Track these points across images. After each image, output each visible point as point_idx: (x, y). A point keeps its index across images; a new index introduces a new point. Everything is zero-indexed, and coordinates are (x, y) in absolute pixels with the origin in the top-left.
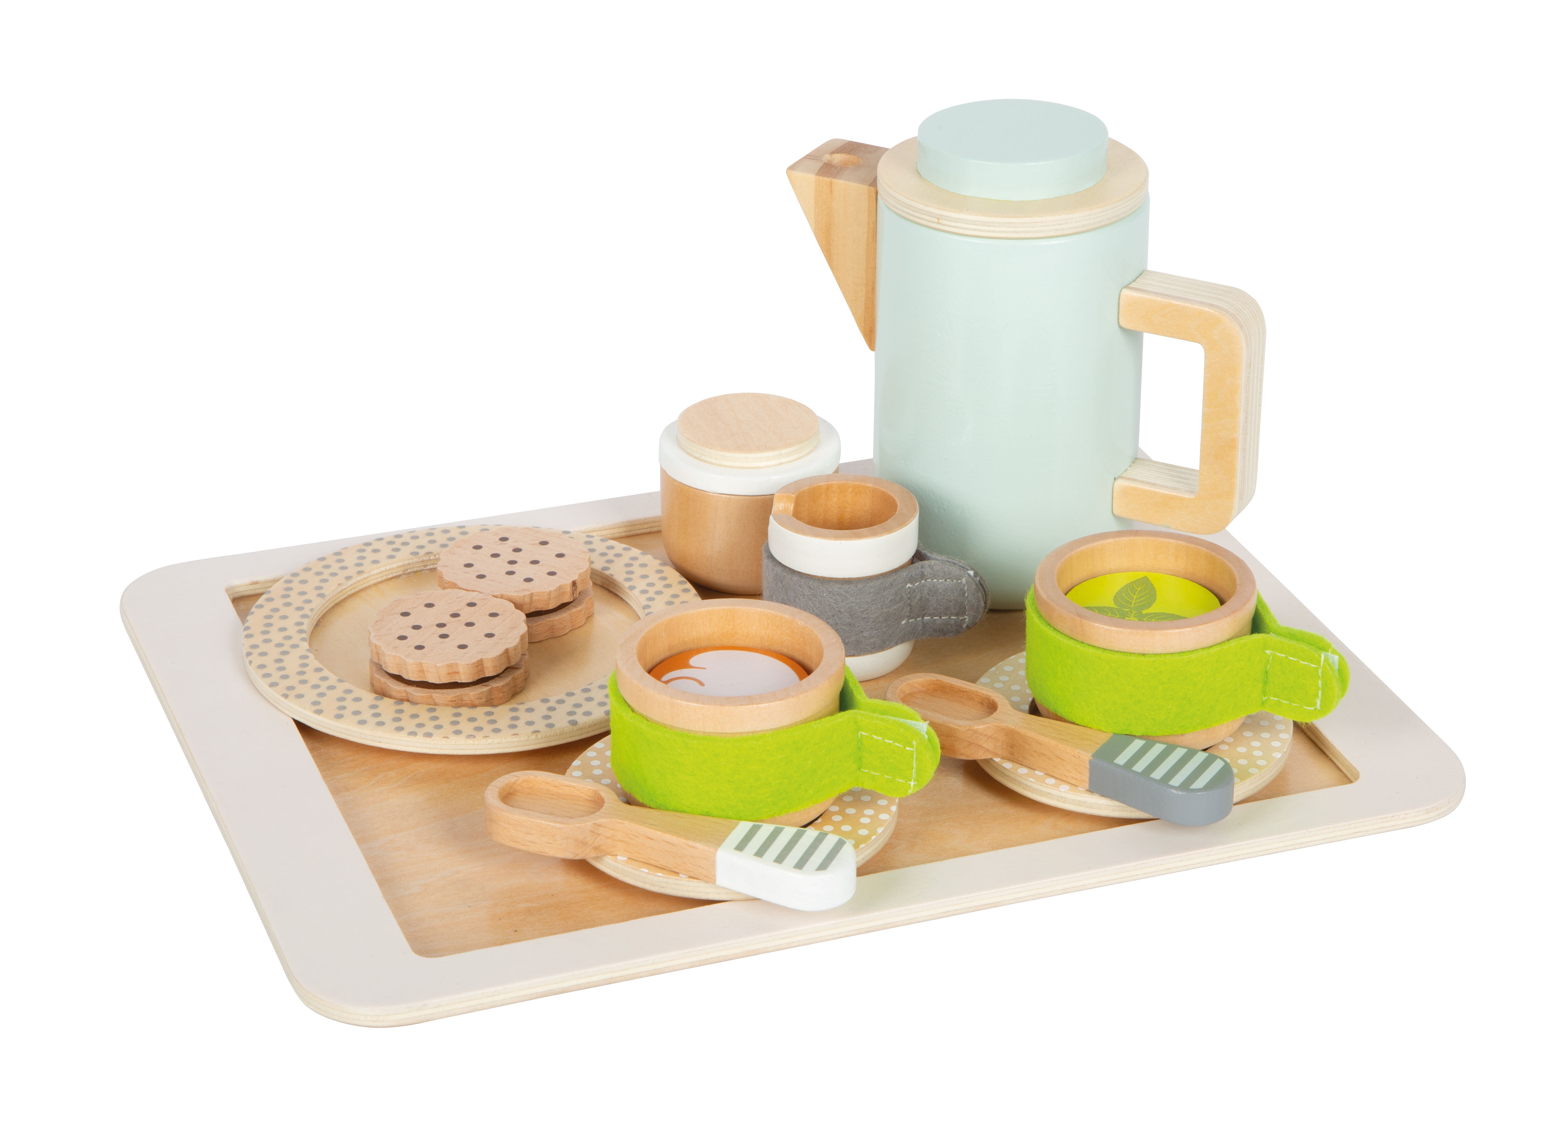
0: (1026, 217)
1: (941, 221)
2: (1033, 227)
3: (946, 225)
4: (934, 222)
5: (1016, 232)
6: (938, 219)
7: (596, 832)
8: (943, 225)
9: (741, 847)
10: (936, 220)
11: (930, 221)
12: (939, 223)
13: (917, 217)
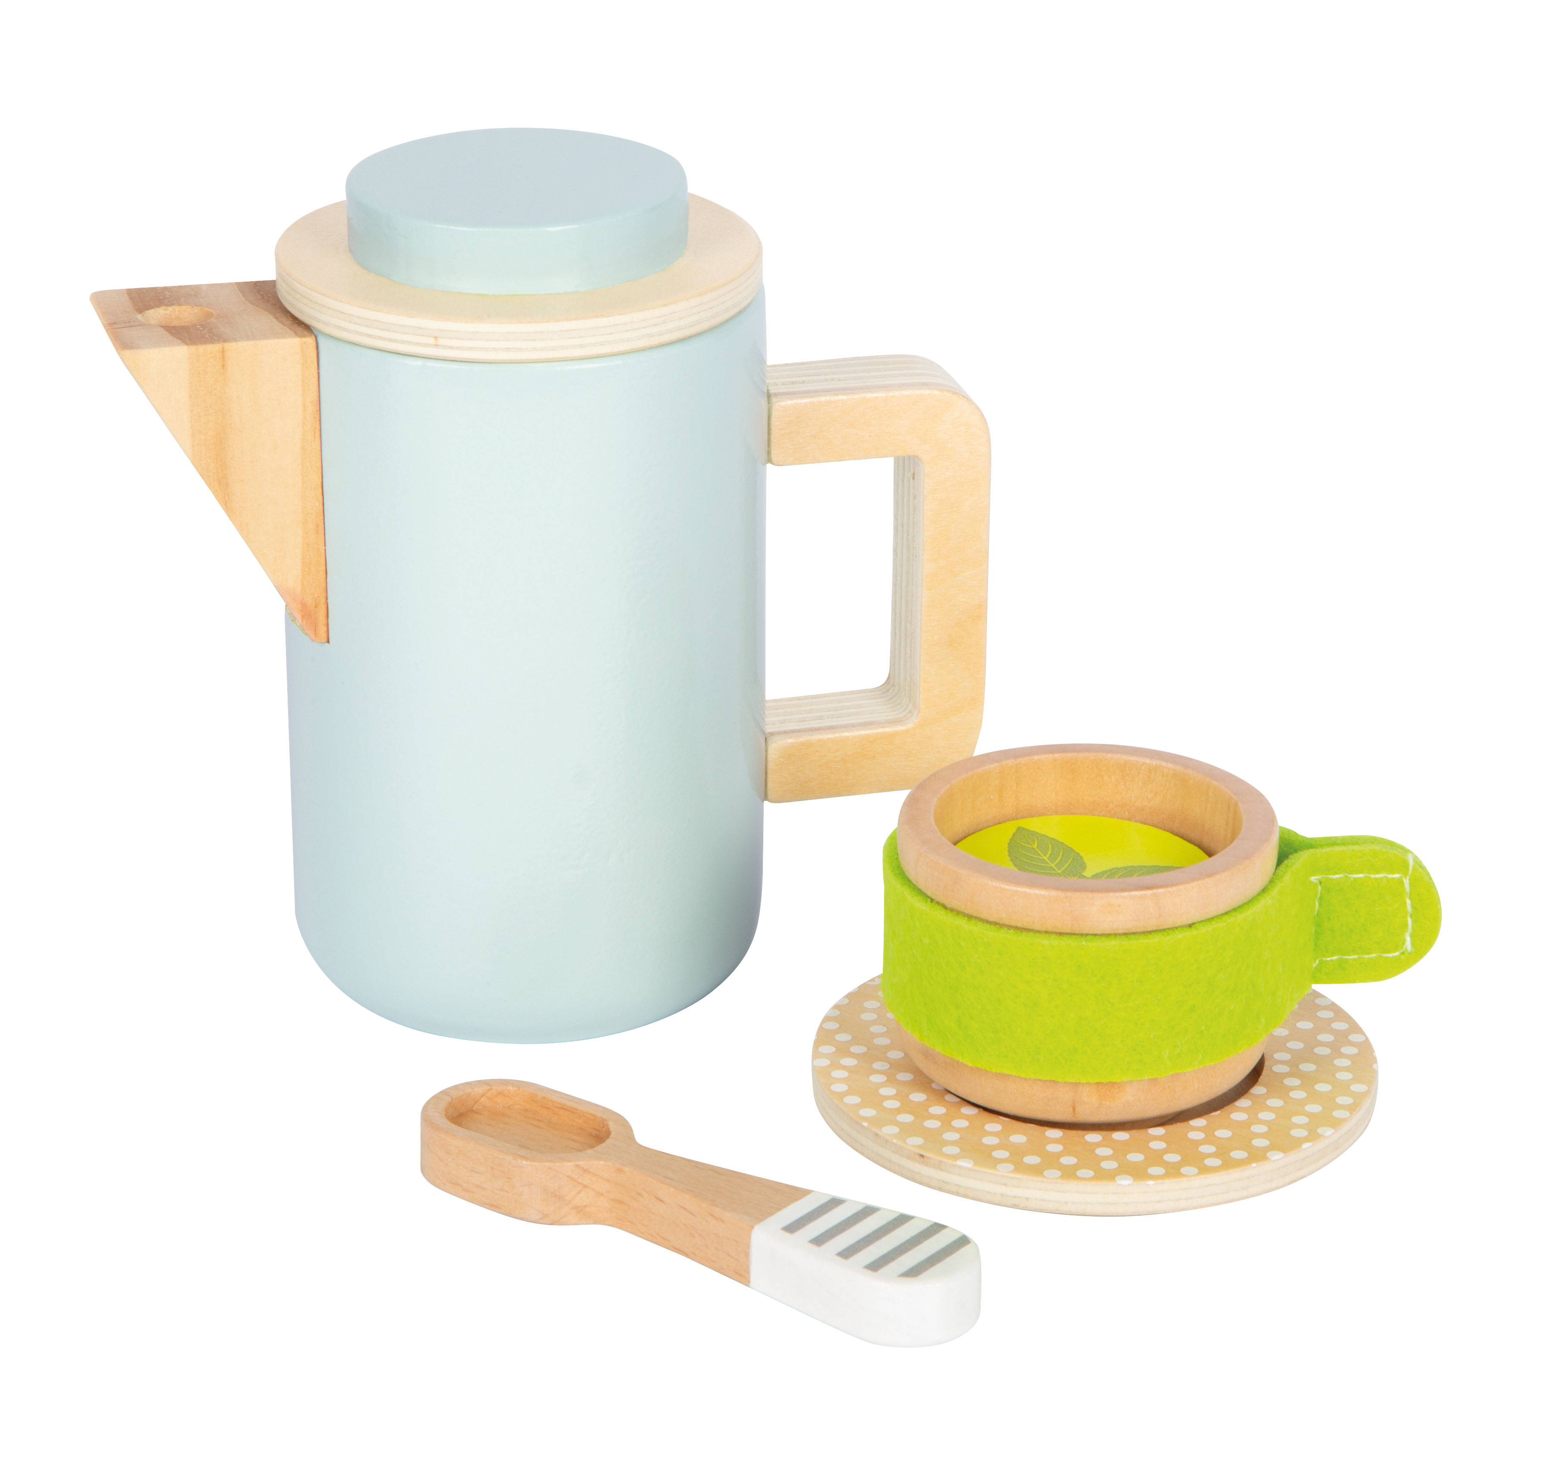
0: (597, 317)
1: (441, 342)
2: (610, 334)
3: (451, 348)
4: (426, 345)
5: (581, 346)
6: (436, 338)
7: (580, 1181)
8: (446, 347)
9: (792, 1228)
10: (431, 341)
11: (419, 344)
12: (437, 345)
13: (390, 340)
